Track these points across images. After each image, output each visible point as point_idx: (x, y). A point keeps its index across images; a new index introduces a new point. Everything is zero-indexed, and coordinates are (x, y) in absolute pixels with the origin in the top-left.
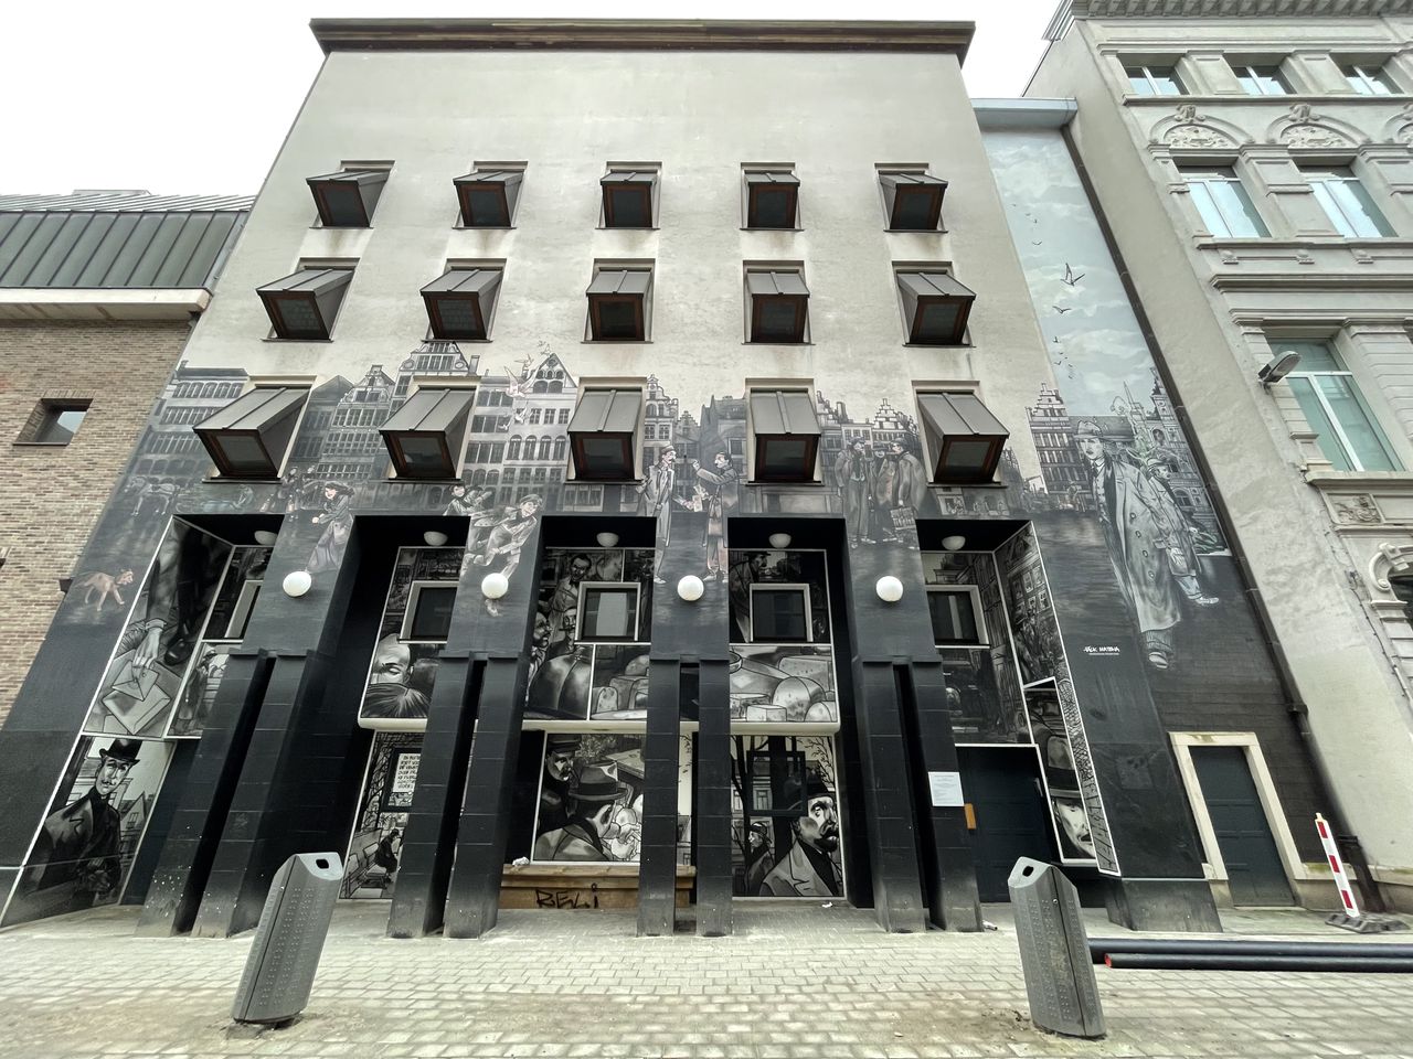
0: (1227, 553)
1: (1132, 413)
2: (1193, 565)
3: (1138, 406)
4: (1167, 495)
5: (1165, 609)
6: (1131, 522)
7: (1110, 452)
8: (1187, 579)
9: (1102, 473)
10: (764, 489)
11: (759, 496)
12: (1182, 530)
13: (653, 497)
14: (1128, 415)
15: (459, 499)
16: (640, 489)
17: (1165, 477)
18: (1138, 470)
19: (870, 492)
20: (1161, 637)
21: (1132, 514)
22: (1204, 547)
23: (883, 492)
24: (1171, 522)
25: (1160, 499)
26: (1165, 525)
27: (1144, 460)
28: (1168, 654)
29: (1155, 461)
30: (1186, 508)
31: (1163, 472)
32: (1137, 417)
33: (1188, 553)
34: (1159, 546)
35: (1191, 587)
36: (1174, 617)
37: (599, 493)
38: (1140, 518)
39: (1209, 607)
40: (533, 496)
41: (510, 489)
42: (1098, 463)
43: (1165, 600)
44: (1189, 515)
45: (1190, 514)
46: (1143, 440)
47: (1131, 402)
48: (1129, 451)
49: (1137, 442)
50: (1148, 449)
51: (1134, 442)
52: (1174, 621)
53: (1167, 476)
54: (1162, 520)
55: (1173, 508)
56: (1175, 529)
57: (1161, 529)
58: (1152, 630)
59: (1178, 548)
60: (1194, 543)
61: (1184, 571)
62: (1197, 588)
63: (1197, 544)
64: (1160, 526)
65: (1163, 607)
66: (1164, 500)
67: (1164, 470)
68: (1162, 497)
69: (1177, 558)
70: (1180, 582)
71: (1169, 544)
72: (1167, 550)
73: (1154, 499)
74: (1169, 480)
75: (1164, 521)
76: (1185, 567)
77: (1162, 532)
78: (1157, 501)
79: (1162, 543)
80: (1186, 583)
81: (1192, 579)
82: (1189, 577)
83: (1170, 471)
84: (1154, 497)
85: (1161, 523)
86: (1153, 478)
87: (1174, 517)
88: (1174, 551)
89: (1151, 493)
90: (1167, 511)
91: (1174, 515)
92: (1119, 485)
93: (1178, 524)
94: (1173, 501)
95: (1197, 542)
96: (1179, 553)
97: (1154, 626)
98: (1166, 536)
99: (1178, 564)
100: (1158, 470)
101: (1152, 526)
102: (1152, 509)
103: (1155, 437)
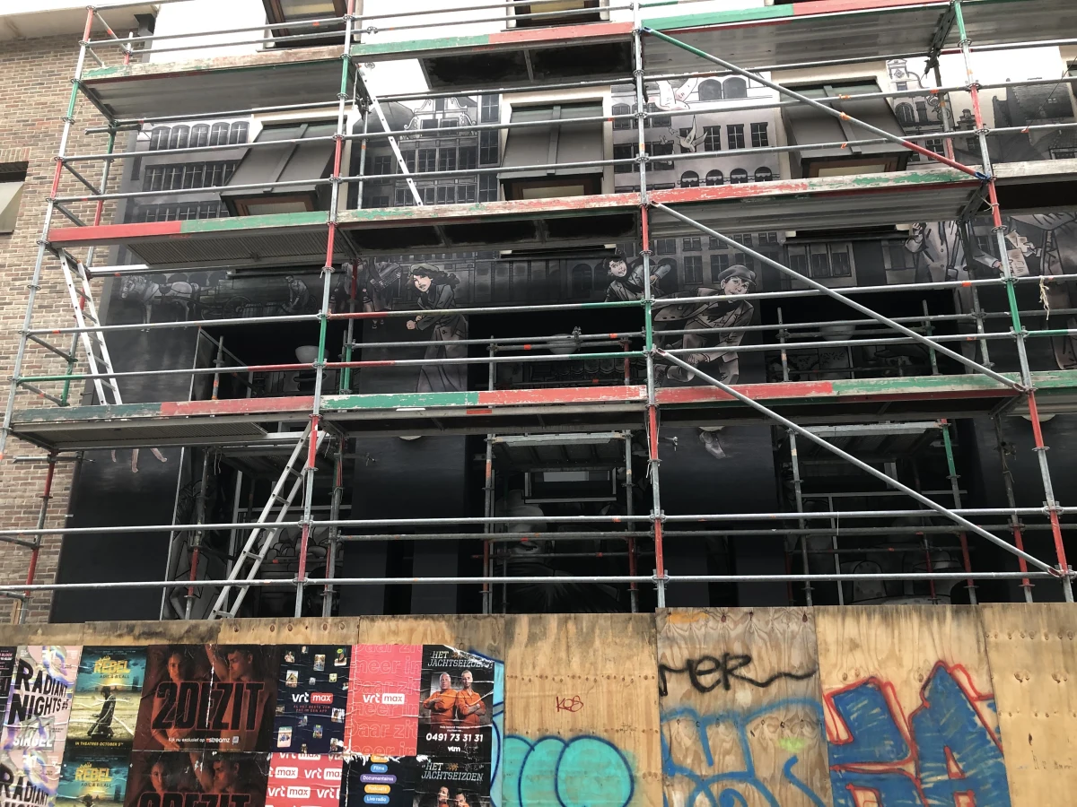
13: (939, 258)
15: (619, 280)
16: (914, 245)
37: (846, 256)
40: (738, 268)
41: (699, 259)
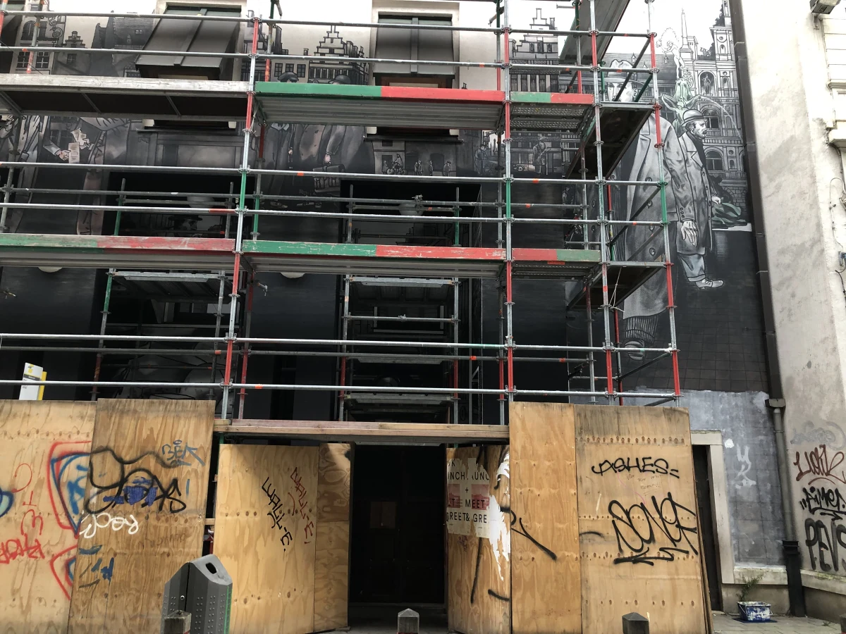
0: (747, 228)
1: (681, 51)
2: (704, 240)
3: (691, 40)
4: (697, 157)
5: (658, 293)
6: (645, 187)
8: (693, 259)
10: (161, 136)
11: (153, 145)
12: (703, 199)
14: (676, 53)
17: (700, 133)
18: (670, 124)
19: (291, 145)
20: (644, 325)
21: (648, 178)
22: (723, 221)
23: (308, 145)
24: (693, 189)
26: (684, 193)
27: (679, 112)
29: (692, 113)
30: (715, 173)
31: (700, 127)
32: (687, 56)
33: (703, 228)
34: (670, 219)
35: (695, 267)
36: (666, 301)
39: (710, 291)
44: (715, 182)
45: (719, 179)
46: (685, 86)
47: (685, 36)
48: (665, 100)
49: (678, 88)
50: (689, 98)
51: (674, 88)
52: (664, 307)
53: (704, 133)
54: (683, 186)
55: (699, 172)
56: (695, 198)
57: (678, 198)
58: (635, 317)
59: (692, 220)
60: (712, 215)
61: (691, 249)
62: (701, 269)
63: (715, 217)
64: (678, 194)
65: (656, 290)
66: (691, 161)
67: (702, 125)
68: (690, 158)
69: (687, 232)
70: (683, 262)
71: (683, 216)
72: (679, 223)
73: (680, 162)
74: (704, 138)
75: (685, 188)
76: (695, 243)
77: (678, 201)
78: (683, 163)
79: (676, 215)
80: (690, 262)
81: (699, 258)
82: (696, 256)
83: (708, 127)
84: (680, 159)
85: (680, 190)
86: (685, 135)
87: (697, 184)
88: (687, 224)
89: (678, 153)
90: (691, 176)
91: (698, 181)
92: (642, 143)
93: (700, 191)
94: (701, 164)
95: (717, 215)
96: (691, 227)
97: (639, 311)
98: (681, 206)
99: (687, 240)
100: (694, 125)
101: (669, 195)
102: (673, 173)
103: (702, 82)
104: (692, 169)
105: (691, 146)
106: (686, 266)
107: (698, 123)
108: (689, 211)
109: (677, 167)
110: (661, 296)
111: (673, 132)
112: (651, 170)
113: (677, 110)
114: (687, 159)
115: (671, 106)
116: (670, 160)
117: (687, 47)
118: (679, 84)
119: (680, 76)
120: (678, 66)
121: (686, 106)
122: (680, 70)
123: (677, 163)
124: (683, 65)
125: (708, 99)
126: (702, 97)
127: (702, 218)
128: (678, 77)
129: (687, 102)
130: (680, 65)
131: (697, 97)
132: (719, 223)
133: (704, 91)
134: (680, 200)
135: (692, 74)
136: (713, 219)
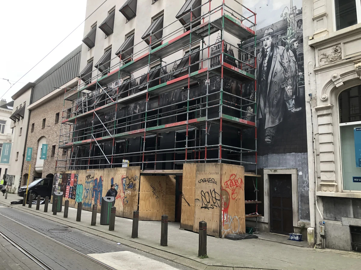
1: (290, 14)
2: (295, 92)
3: (294, 8)
4: (294, 58)
5: (277, 117)
6: (274, 77)
7: (274, 42)
9: (268, 55)
12: (295, 75)
18: (284, 48)
20: (272, 130)
21: (276, 72)
24: (291, 72)
25: (290, 61)
27: (288, 41)
28: (273, 137)
29: (293, 40)
30: (301, 62)
32: (292, 16)
33: (294, 87)
34: (282, 87)
35: (291, 104)
36: (279, 120)
38: (278, 74)
39: (296, 113)
42: (268, 50)
43: (278, 113)
44: (301, 67)
46: (291, 29)
47: (292, 7)
48: (283, 38)
49: (288, 31)
50: (292, 34)
51: (286, 32)
52: (279, 122)
53: (297, 47)
54: (288, 72)
55: (294, 64)
56: (292, 76)
57: (286, 77)
58: (269, 128)
59: (291, 85)
60: (299, 81)
61: (290, 97)
62: (293, 104)
63: (300, 81)
64: (286, 76)
65: (276, 116)
66: (291, 60)
67: (297, 44)
68: (291, 59)
69: (289, 91)
70: (287, 103)
71: (287, 84)
72: (286, 88)
73: (287, 62)
74: (297, 49)
75: (288, 73)
76: (291, 94)
77: (286, 79)
78: (288, 62)
79: (285, 85)
80: (289, 102)
81: (293, 100)
82: (291, 99)
83: (299, 43)
84: (287, 61)
85: (287, 74)
86: (290, 50)
87: (293, 69)
88: (288, 87)
89: (287, 59)
90: (291, 67)
91: (294, 67)
92: (274, 59)
93: (294, 72)
94: (295, 60)
95: (300, 80)
96: (290, 88)
97: (270, 125)
98: (287, 80)
99: (288, 94)
100: (294, 45)
101: (283, 77)
102: (285, 68)
103: (298, 25)
104: (292, 64)
105: (292, 54)
106: (287, 104)
107: (295, 43)
108: (290, 81)
109: (286, 65)
110: (278, 118)
111: (285, 51)
112: (277, 69)
113: (287, 41)
114: (290, 60)
115: (285, 40)
116: (284, 62)
117: (292, 12)
118: (289, 29)
119: (289, 26)
120: (288, 22)
121: (291, 38)
122: (289, 23)
123: (286, 63)
124: (290, 20)
125: (300, 31)
126: (297, 31)
127: (295, 83)
128: (288, 26)
129: (291, 36)
130: (289, 21)
131: (295, 32)
132: (301, 84)
133: (298, 28)
134: (287, 78)
135: (294, 23)
136: (299, 82)
